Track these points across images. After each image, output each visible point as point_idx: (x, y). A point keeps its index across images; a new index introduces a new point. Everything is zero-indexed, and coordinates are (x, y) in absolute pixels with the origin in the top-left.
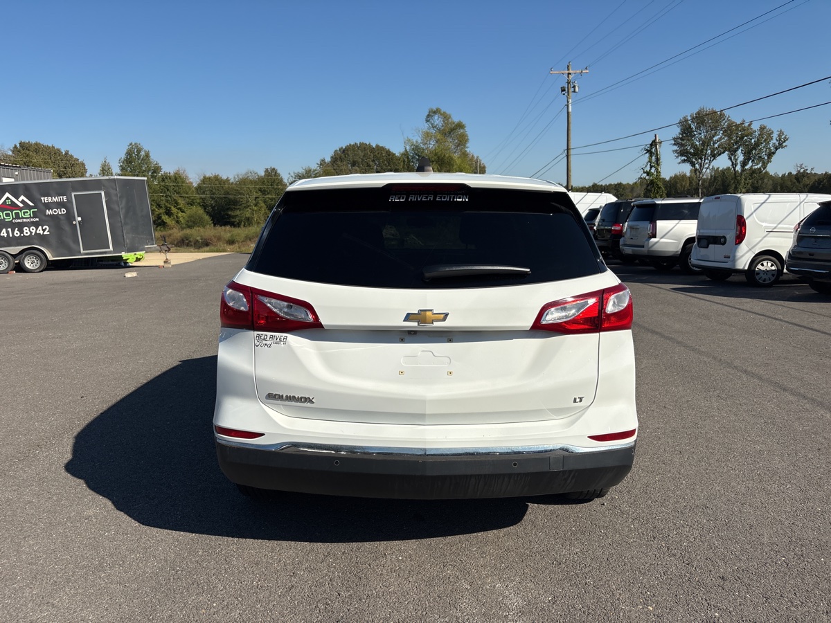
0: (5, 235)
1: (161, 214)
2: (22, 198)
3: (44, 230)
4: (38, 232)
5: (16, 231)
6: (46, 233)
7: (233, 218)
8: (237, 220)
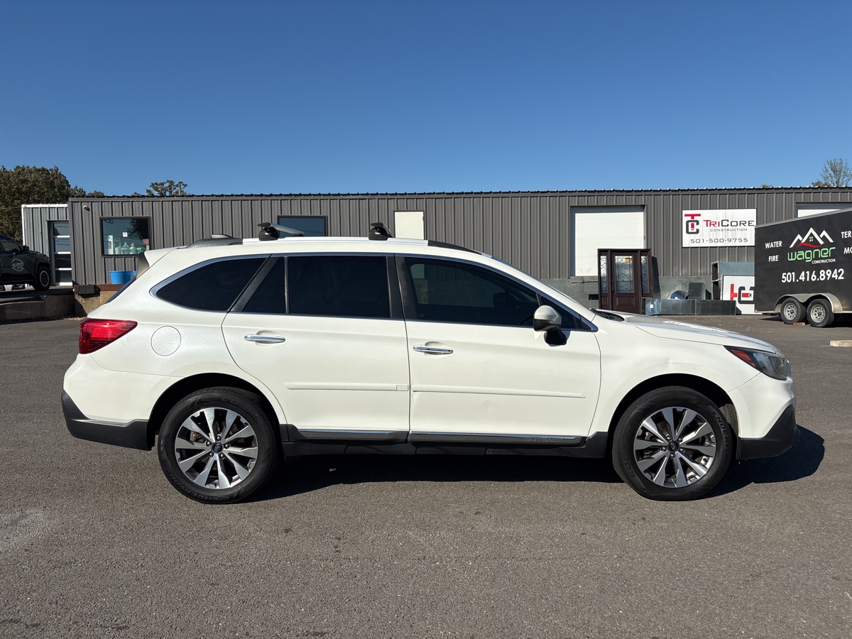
0: (803, 279)
2: (824, 233)
3: (839, 274)
4: (833, 276)
5: (813, 275)
6: (840, 278)
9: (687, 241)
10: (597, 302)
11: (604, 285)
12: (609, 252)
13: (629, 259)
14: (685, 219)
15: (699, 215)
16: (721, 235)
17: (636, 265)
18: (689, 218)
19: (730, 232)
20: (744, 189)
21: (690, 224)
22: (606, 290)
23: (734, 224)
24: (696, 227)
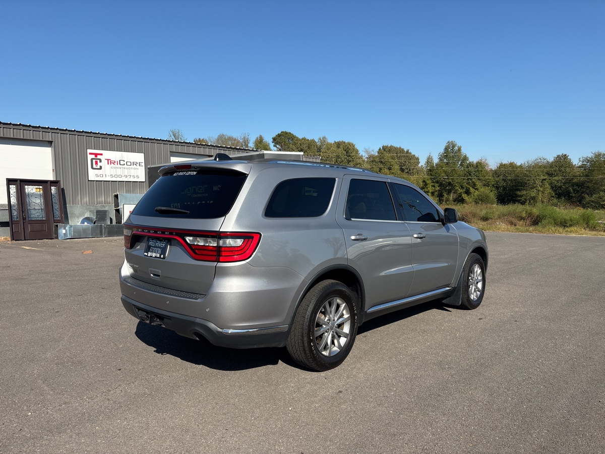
1: (461, 193)
7: (519, 197)
8: (523, 199)
9: (93, 175)
10: (8, 229)
11: (15, 213)
12: (19, 181)
13: (39, 188)
14: (90, 157)
15: (101, 154)
16: (119, 172)
17: (47, 195)
18: (93, 156)
19: (126, 170)
20: (135, 137)
21: (94, 161)
22: (17, 218)
23: (129, 164)
24: (99, 164)
